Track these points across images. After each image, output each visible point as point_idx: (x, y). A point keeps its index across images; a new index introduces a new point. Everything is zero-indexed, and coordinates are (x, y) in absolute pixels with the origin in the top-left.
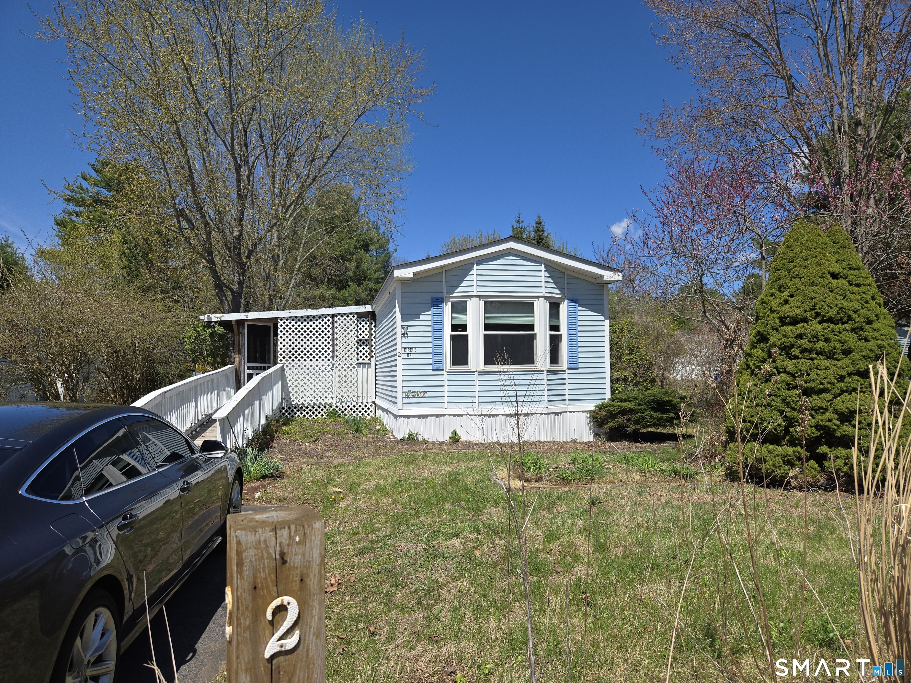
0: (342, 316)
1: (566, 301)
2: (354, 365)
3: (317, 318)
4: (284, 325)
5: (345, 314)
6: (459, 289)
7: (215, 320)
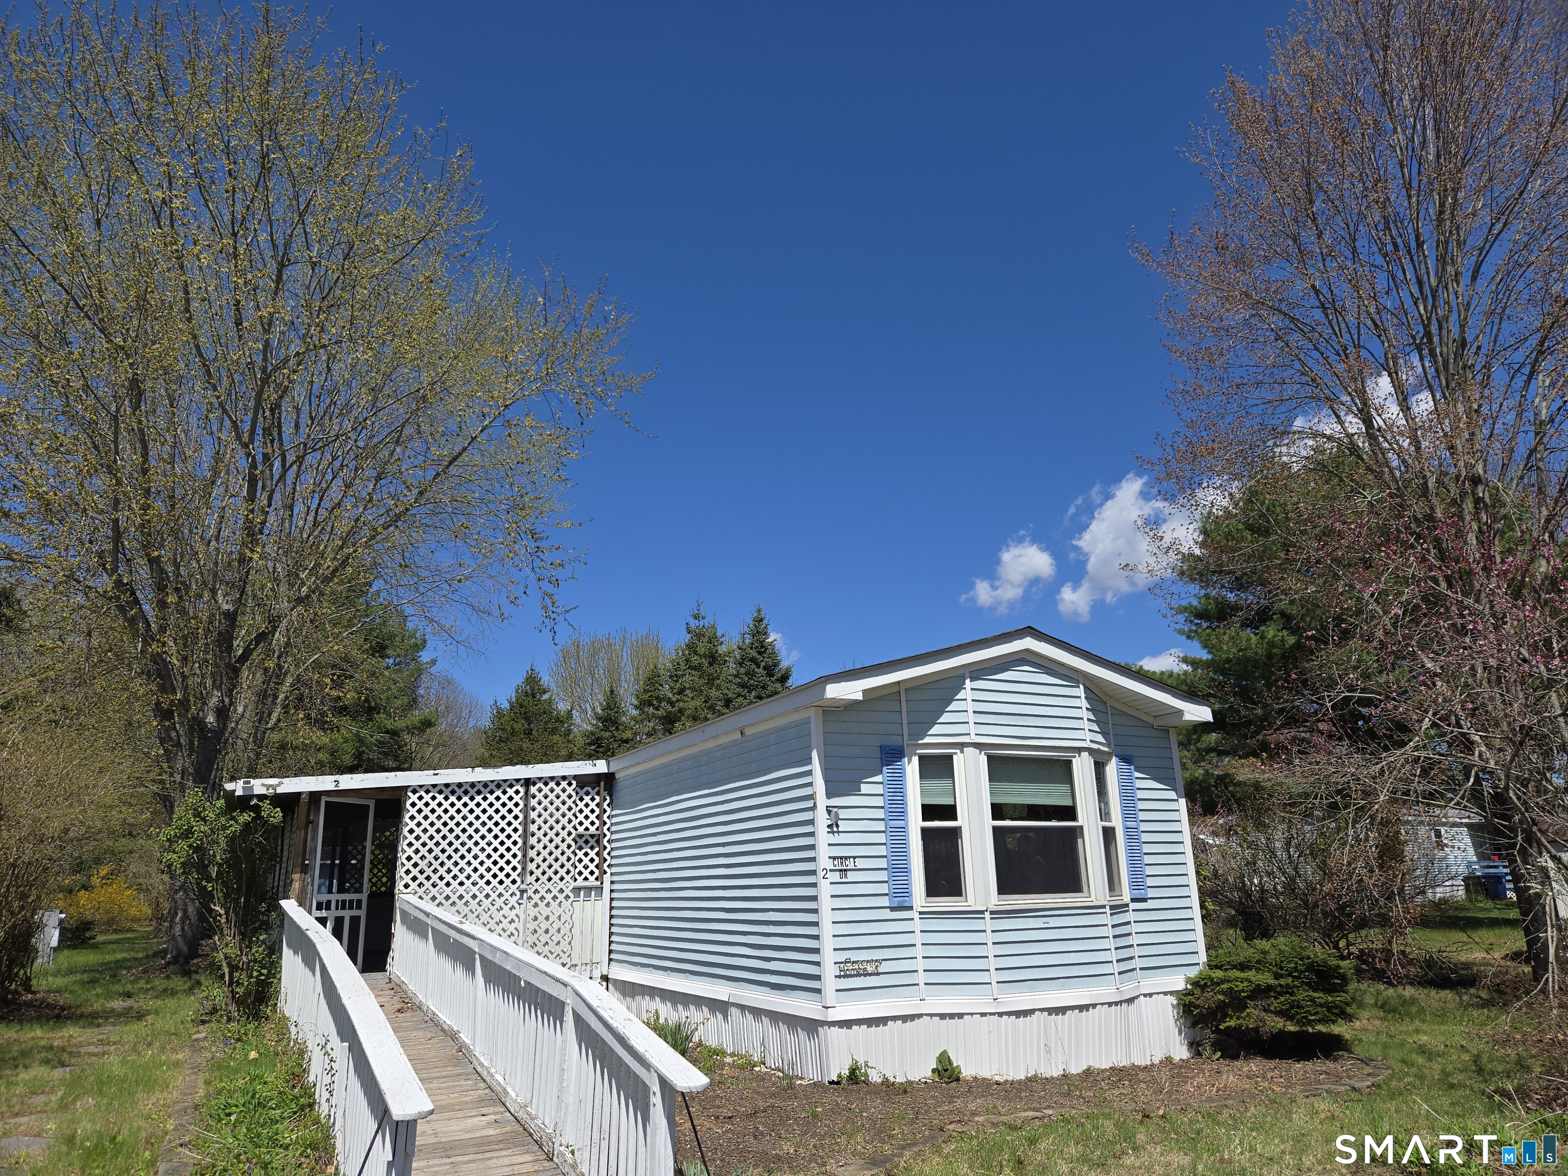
0: (546, 784)
1: (1114, 760)
2: (567, 891)
3: (492, 786)
4: (420, 804)
5: (552, 778)
6: (935, 730)
7: (263, 791)
